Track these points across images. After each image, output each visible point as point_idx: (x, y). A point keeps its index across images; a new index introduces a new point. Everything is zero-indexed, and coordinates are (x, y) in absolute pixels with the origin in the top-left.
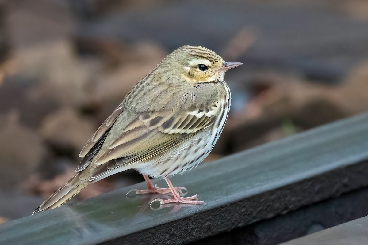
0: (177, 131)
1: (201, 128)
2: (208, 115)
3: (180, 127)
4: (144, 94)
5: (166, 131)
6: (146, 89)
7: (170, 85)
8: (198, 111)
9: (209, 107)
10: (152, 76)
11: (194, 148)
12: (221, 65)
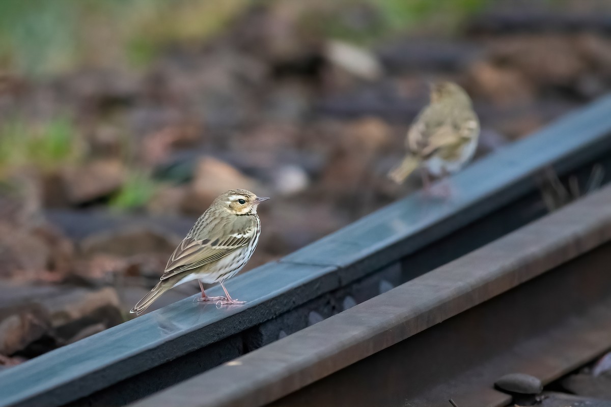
0: (222, 247)
1: (240, 245)
2: (246, 236)
3: (224, 245)
4: (204, 227)
5: (214, 247)
6: (205, 224)
7: (222, 218)
8: (237, 234)
9: (245, 231)
10: (208, 213)
11: (237, 259)
12: (254, 199)
